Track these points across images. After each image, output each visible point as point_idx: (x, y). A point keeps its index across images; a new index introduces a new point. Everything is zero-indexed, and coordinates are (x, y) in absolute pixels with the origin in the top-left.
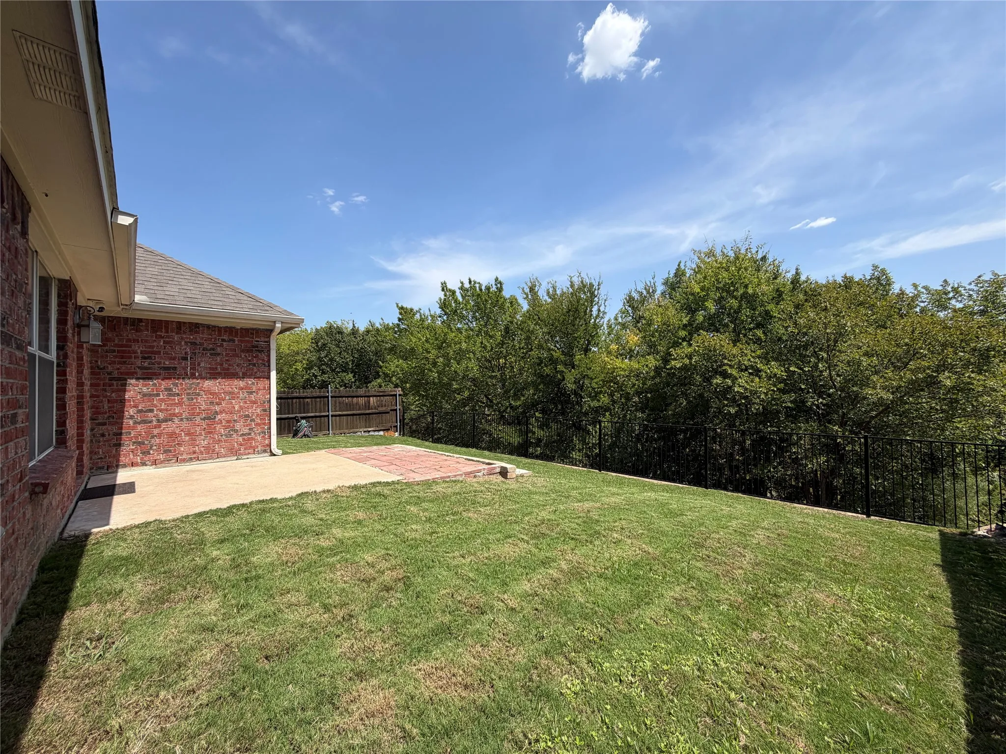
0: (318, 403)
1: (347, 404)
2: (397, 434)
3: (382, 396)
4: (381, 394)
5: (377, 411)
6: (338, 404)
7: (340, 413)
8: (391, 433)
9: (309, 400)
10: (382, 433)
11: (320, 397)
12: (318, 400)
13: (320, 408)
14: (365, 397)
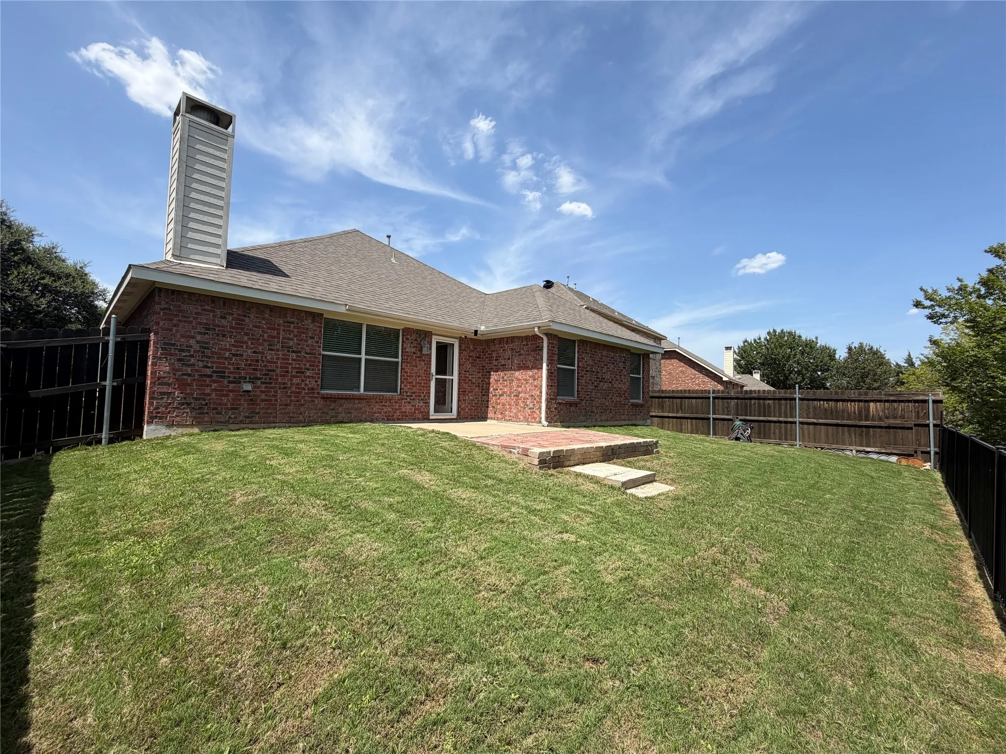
0: (783, 407)
1: (826, 410)
2: (928, 466)
3: (895, 401)
4: (892, 398)
5: (882, 424)
6: (811, 410)
7: (815, 421)
8: (916, 462)
9: (771, 402)
10: (894, 459)
11: (786, 399)
12: (783, 402)
13: (786, 412)
14: (859, 401)
